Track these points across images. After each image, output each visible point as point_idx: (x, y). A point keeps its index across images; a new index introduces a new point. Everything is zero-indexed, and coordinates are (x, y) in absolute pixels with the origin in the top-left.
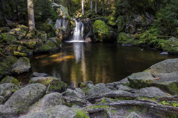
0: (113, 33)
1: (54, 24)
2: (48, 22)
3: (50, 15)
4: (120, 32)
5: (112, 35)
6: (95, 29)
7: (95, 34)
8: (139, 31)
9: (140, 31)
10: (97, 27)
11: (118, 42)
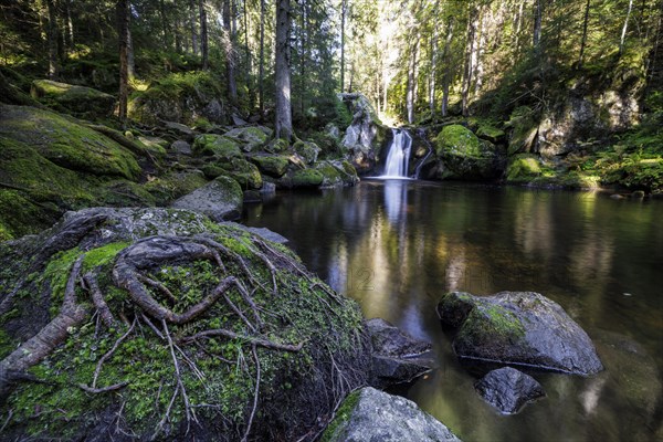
0: (493, 156)
1: (342, 137)
2: (329, 132)
3: (335, 116)
4: (517, 152)
5: (491, 161)
6: (444, 145)
7: (443, 158)
8: (581, 149)
9: (586, 148)
10: (448, 142)
11: (509, 178)
